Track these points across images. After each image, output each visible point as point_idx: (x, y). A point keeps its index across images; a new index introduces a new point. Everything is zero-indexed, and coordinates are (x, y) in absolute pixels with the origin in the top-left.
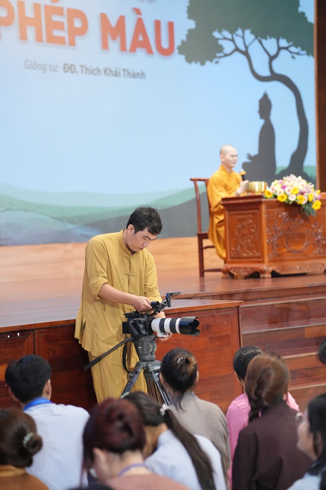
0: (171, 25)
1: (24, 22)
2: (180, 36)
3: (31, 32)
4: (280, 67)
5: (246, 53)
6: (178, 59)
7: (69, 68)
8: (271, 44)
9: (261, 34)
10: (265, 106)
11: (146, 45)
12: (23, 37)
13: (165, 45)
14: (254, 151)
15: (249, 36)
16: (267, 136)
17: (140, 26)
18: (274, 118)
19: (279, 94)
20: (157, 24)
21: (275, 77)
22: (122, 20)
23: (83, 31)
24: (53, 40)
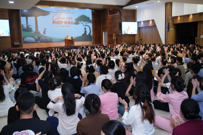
0: (73, 22)
1: (56, 23)
2: (74, 22)
3: (57, 23)
4: (87, 25)
5: (83, 23)
6: (74, 25)
7: (61, 26)
8: (86, 22)
9: (84, 21)
10: (85, 29)
11: (70, 24)
12: (56, 24)
13: (72, 23)
14: (84, 33)
15: (83, 22)
16: (85, 32)
17: (69, 22)
18: (86, 30)
19: (87, 27)
20: (71, 22)
21: (86, 26)
22: (67, 22)
23: (63, 23)
24: (59, 24)
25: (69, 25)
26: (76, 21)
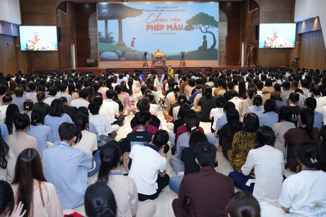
0: (182, 25)
1: (152, 28)
2: (184, 26)
3: (153, 29)
4: (208, 30)
5: (200, 28)
6: (184, 30)
7: (160, 34)
8: (207, 26)
9: (204, 25)
10: (205, 37)
11: (177, 29)
12: (152, 30)
13: (181, 28)
14: (202, 45)
15: (201, 25)
16: (205, 43)
17: (175, 26)
18: (207, 39)
20: (179, 25)
21: (207, 32)
22: (171, 25)
23: (164, 28)
24: (157, 30)
25: (175, 31)
26: (187, 24)
